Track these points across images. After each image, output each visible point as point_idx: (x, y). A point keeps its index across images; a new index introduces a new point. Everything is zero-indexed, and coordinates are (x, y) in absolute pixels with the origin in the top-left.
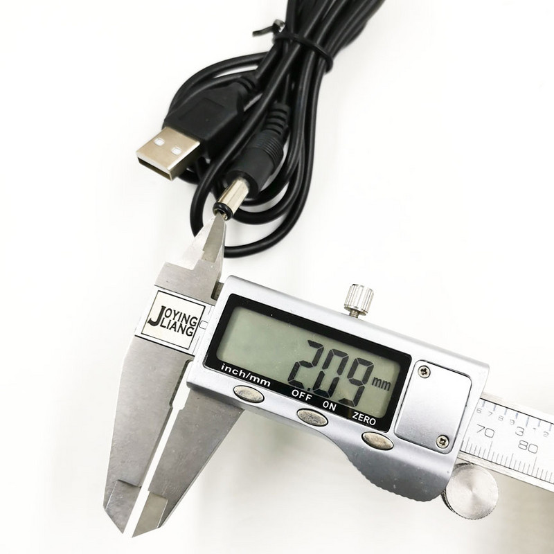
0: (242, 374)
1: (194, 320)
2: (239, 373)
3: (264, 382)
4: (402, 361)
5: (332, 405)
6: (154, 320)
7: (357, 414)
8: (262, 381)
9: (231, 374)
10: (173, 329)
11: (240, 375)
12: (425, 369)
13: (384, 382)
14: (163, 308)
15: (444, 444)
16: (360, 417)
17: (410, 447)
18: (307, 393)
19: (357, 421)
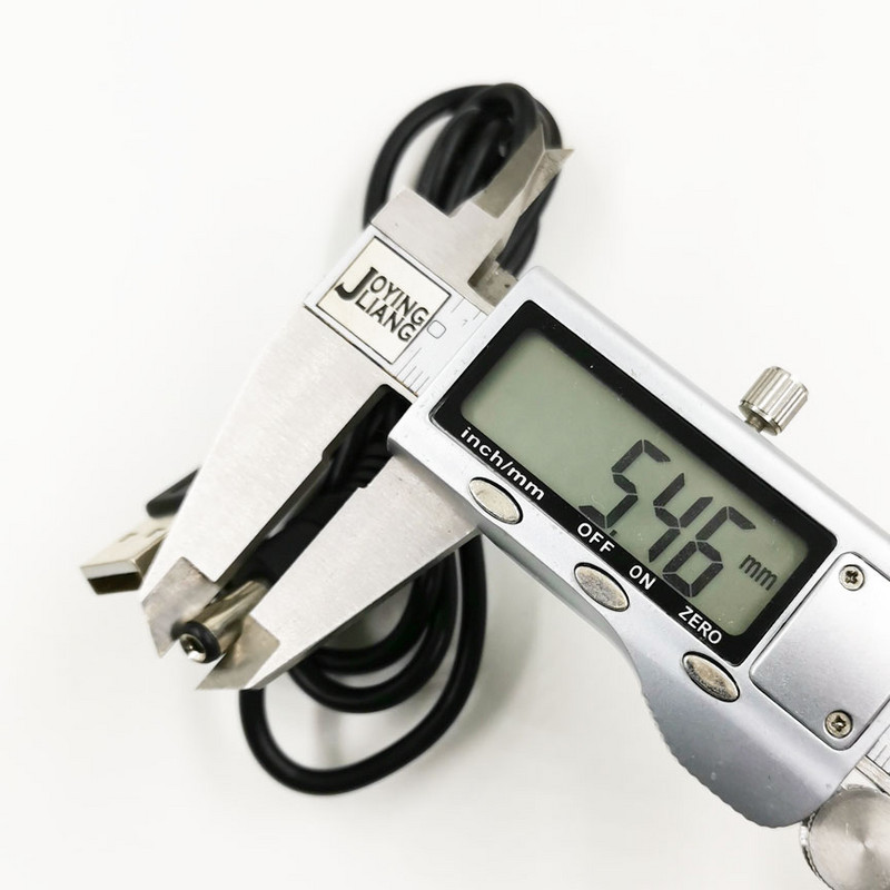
0: (497, 460)
1: (421, 313)
2: (491, 454)
3: (532, 488)
4: (816, 542)
5: (647, 576)
6: (349, 288)
7: (691, 611)
8: (530, 484)
9: (476, 451)
10: (376, 317)
11: (492, 459)
12: (855, 575)
13: (765, 570)
14: (373, 271)
15: (839, 729)
16: (693, 619)
17: (771, 710)
18: (607, 538)
19: (685, 624)
